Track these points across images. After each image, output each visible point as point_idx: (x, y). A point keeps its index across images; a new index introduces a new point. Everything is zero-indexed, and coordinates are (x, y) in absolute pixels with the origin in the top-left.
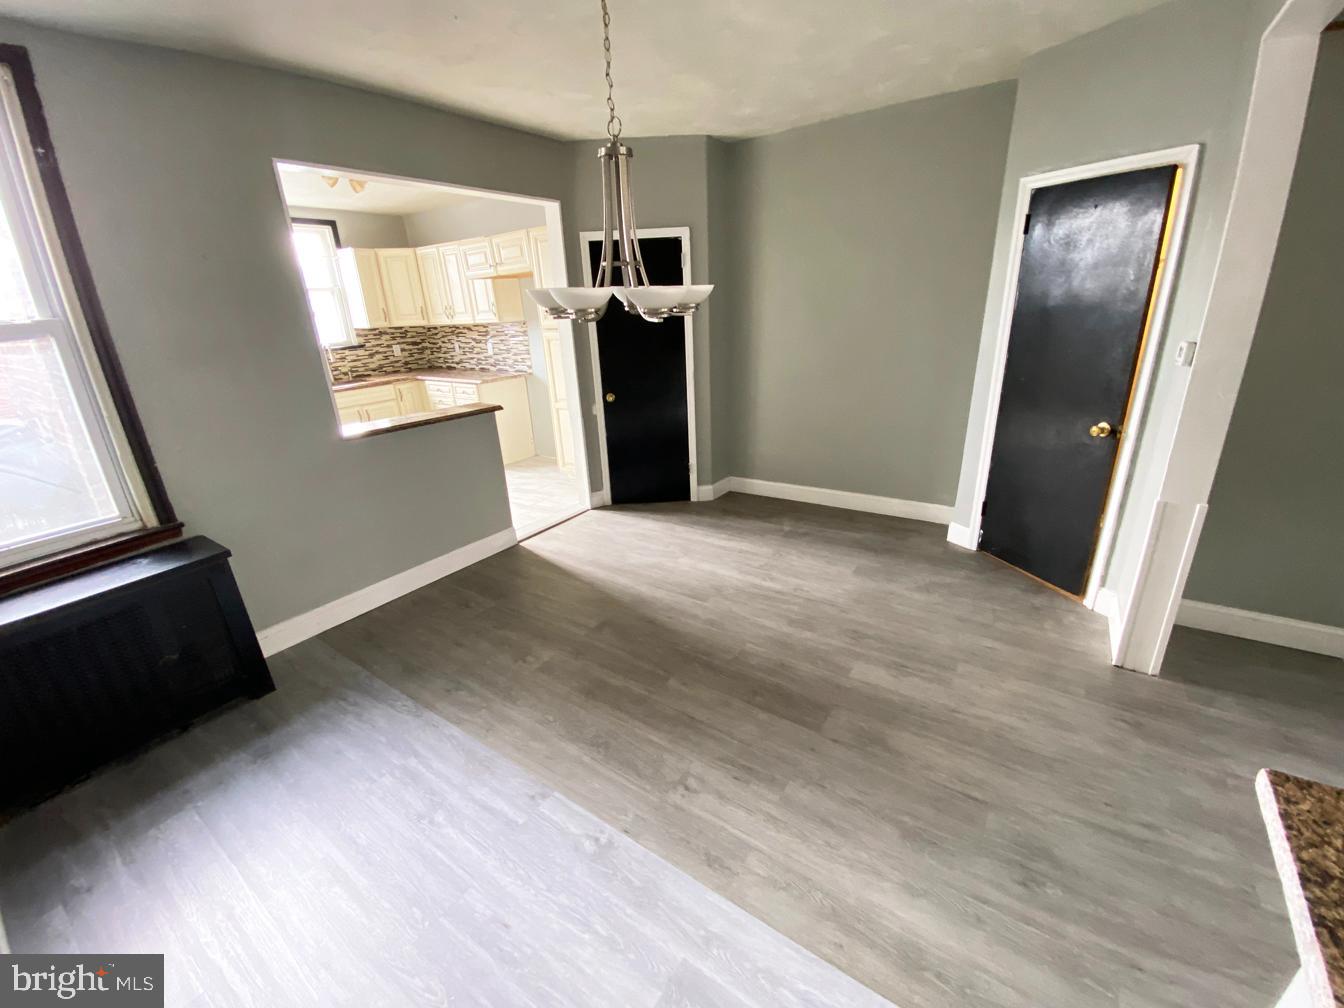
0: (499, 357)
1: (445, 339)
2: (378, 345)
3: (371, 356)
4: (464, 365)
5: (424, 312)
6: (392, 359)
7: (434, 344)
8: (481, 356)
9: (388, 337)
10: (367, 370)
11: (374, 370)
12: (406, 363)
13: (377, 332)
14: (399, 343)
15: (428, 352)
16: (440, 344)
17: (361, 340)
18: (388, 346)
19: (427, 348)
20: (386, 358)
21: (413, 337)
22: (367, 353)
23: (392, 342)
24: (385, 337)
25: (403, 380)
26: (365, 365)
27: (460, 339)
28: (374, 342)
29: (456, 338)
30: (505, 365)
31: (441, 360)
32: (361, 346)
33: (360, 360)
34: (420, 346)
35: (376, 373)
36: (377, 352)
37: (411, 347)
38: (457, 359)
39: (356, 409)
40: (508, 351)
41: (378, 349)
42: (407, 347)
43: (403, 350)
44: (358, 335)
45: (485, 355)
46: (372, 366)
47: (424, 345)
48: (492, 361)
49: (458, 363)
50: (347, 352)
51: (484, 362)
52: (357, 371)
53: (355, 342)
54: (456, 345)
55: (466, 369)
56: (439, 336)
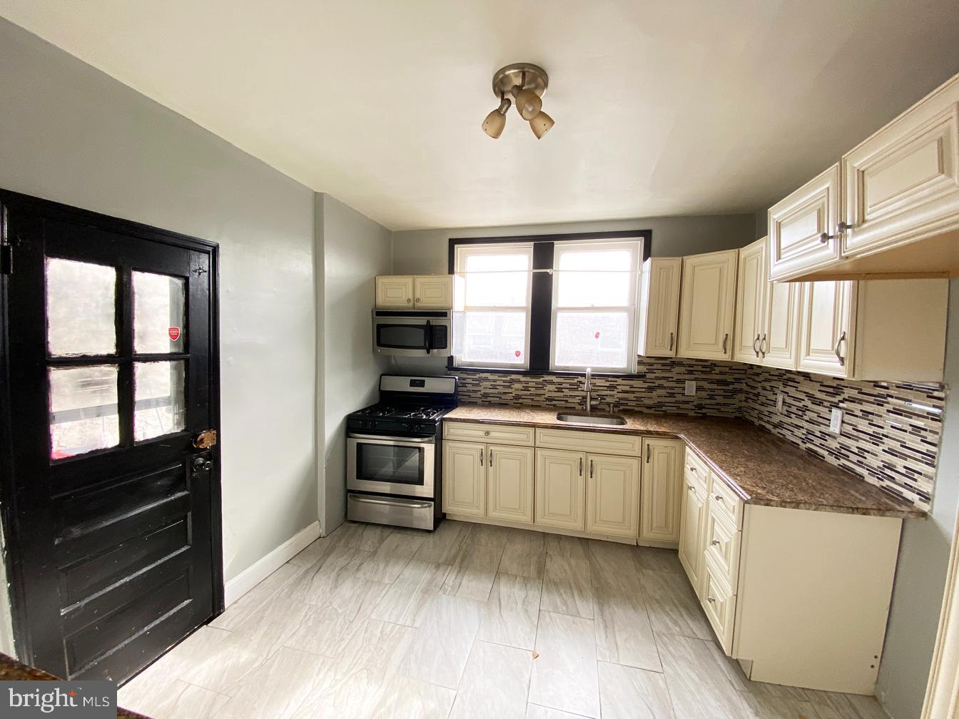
0: (852, 444)
1: (767, 385)
2: (663, 378)
3: (650, 389)
4: (784, 432)
5: (729, 342)
6: (680, 398)
7: (752, 387)
8: (816, 429)
9: (683, 369)
10: (638, 406)
11: (649, 407)
12: (700, 407)
13: (668, 362)
14: (696, 379)
15: (742, 397)
16: (760, 390)
17: (643, 369)
18: (679, 381)
19: (741, 391)
20: (672, 395)
21: (721, 373)
22: (646, 385)
23: (686, 377)
24: (677, 369)
25: (658, 433)
26: (638, 399)
27: (788, 389)
28: (659, 374)
29: (781, 388)
30: (860, 463)
31: (755, 413)
32: (639, 376)
33: (633, 392)
34: (731, 387)
35: (652, 411)
36: (660, 387)
37: (715, 386)
38: (775, 419)
39: (581, 455)
40: (876, 439)
41: (661, 382)
42: (706, 385)
43: (699, 389)
44: (640, 363)
45: (823, 428)
46: (647, 402)
47: (737, 386)
48: (833, 444)
49: (775, 426)
50: (620, 381)
51: (818, 442)
52: (627, 405)
53: (635, 369)
54: (780, 398)
55: (783, 440)
56: (761, 378)
